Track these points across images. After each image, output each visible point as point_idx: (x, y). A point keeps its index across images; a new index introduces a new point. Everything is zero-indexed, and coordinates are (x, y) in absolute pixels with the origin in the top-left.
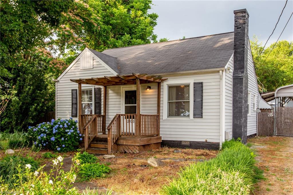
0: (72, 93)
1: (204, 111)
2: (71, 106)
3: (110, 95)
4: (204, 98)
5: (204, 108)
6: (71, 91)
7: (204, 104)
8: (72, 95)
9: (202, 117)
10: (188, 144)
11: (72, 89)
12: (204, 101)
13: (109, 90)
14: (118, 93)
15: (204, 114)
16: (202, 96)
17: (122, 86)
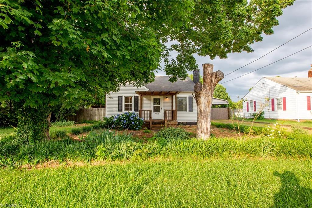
0: (119, 98)
1: (193, 109)
2: (118, 105)
3: (144, 100)
4: (193, 103)
5: (193, 107)
6: (118, 97)
7: (193, 106)
8: (119, 99)
9: (192, 111)
10: (186, 123)
11: (119, 96)
12: (193, 105)
13: (144, 97)
14: (150, 100)
15: (193, 110)
16: (192, 102)
17: (152, 96)
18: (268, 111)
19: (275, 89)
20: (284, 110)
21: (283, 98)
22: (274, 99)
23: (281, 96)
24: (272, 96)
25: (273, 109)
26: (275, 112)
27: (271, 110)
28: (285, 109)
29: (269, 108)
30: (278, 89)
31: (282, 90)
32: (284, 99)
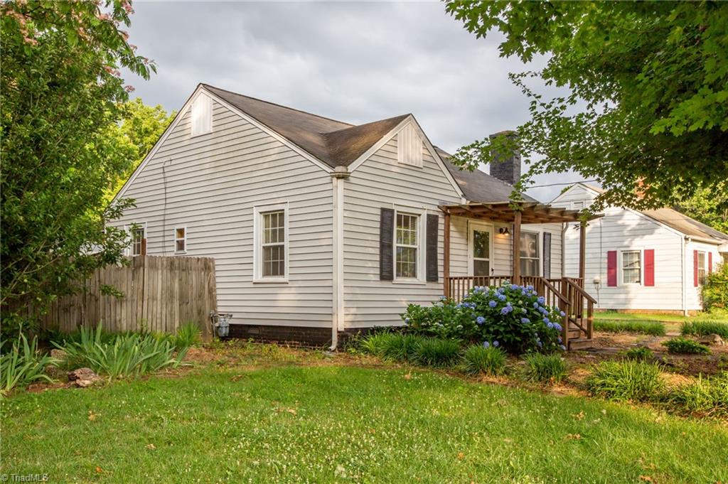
0: (382, 219)
2: (378, 252)
8: (381, 222)
11: (384, 206)
18: (593, 286)
19: (620, 222)
20: (646, 284)
21: (645, 251)
22: (615, 252)
23: (640, 245)
24: (608, 244)
25: (612, 281)
26: (618, 291)
27: (605, 286)
28: (650, 281)
29: (597, 278)
30: (628, 225)
31: (643, 227)
32: (650, 255)
